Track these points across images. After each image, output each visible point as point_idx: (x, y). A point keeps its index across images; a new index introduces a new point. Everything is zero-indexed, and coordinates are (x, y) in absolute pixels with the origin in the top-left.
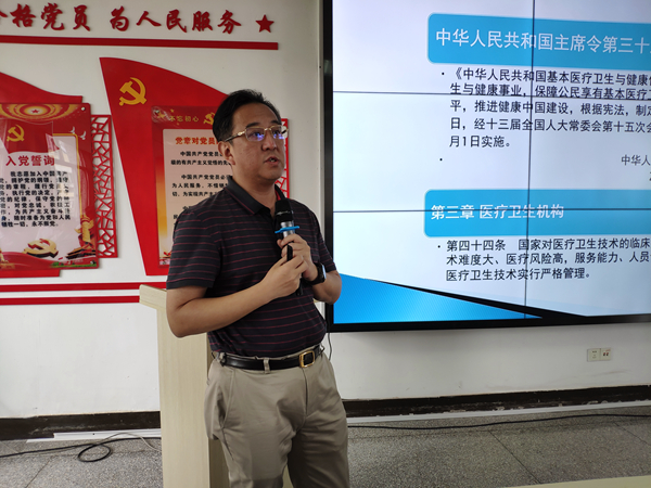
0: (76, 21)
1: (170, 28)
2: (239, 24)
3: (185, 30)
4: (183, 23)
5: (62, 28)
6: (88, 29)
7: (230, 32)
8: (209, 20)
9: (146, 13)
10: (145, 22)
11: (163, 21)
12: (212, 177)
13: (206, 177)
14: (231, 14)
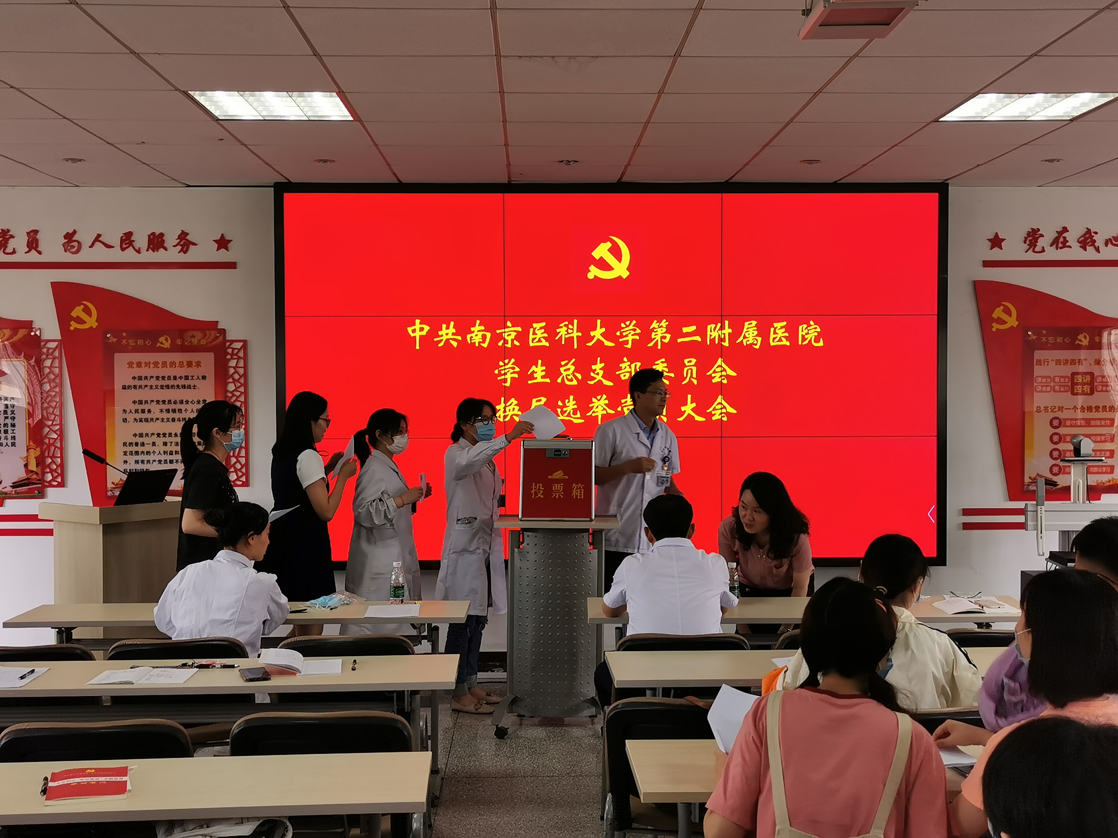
0: (28, 246)
1: (123, 249)
2: (195, 244)
3: (138, 251)
4: (137, 245)
5: (14, 252)
6: (40, 253)
7: (185, 252)
8: (164, 241)
9: (99, 236)
10: (98, 245)
11: (116, 242)
12: (164, 402)
13: (158, 402)
14: (187, 234)
